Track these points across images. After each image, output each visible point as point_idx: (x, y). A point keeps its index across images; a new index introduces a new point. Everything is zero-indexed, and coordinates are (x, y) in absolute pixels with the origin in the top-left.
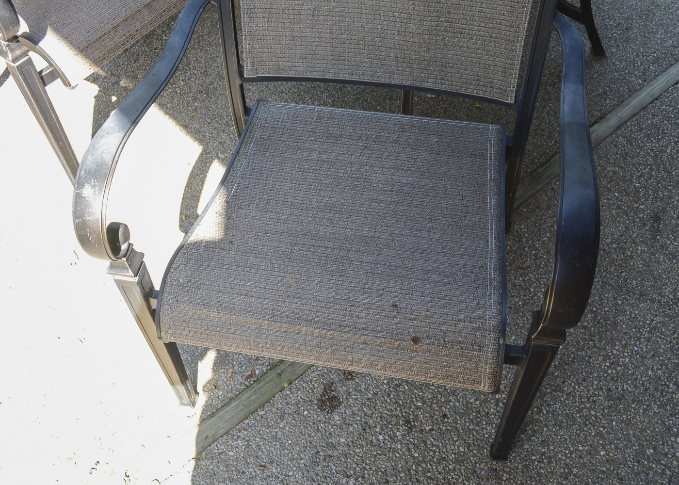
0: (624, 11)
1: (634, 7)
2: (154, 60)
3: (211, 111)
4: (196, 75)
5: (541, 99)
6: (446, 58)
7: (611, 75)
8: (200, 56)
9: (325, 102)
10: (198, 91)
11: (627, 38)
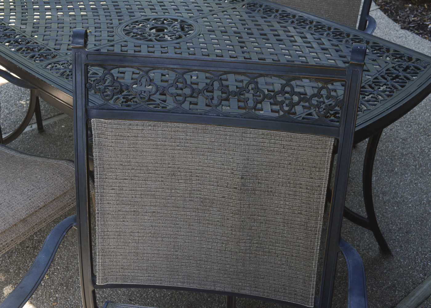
0: (404, 218)
1: (411, 214)
2: (25, 257)
3: (69, 302)
4: (58, 270)
5: (342, 291)
6: (258, 271)
7: (398, 270)
8: (64, 254)
9: (165, 294)
10: (60, 284)
11: (408, 240)
